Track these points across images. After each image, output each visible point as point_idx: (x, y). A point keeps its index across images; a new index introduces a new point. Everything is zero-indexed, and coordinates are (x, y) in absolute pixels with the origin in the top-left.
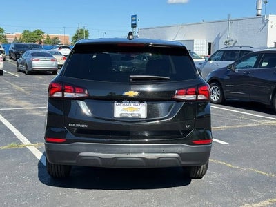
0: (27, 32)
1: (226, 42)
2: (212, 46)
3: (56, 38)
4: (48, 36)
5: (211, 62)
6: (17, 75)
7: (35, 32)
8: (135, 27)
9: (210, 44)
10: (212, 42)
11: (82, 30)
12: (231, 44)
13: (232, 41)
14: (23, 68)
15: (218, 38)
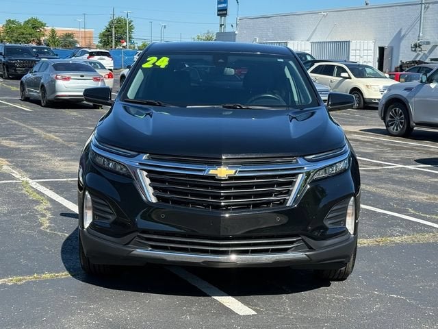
0: (13, 22)
1: (416, 46)
2: (386, 53)
3: (69, 35)
4: (53, 31)
5: (433, 85)
6: (26, 108)
7: (27, 23)
8: (225, 15)
9: (382, 50)
10: (385, 44)
11: (119, 20)
12: (426, 49)
13: (428, 43)
14: (36, 93)
15: (399, 38)
